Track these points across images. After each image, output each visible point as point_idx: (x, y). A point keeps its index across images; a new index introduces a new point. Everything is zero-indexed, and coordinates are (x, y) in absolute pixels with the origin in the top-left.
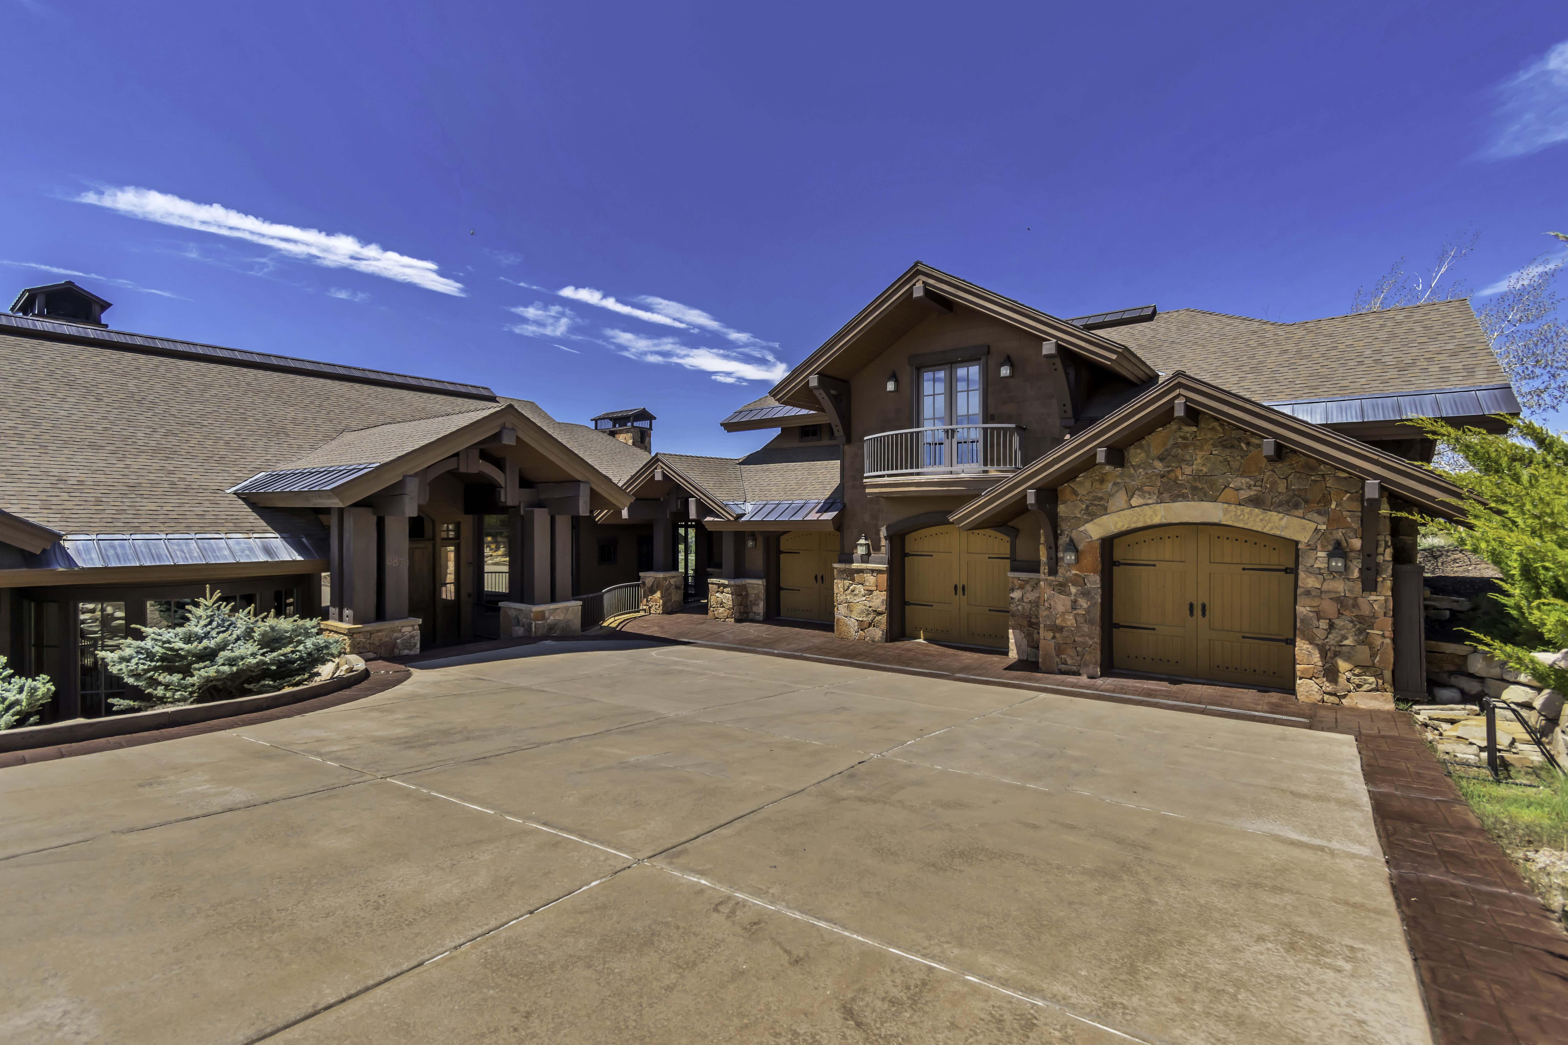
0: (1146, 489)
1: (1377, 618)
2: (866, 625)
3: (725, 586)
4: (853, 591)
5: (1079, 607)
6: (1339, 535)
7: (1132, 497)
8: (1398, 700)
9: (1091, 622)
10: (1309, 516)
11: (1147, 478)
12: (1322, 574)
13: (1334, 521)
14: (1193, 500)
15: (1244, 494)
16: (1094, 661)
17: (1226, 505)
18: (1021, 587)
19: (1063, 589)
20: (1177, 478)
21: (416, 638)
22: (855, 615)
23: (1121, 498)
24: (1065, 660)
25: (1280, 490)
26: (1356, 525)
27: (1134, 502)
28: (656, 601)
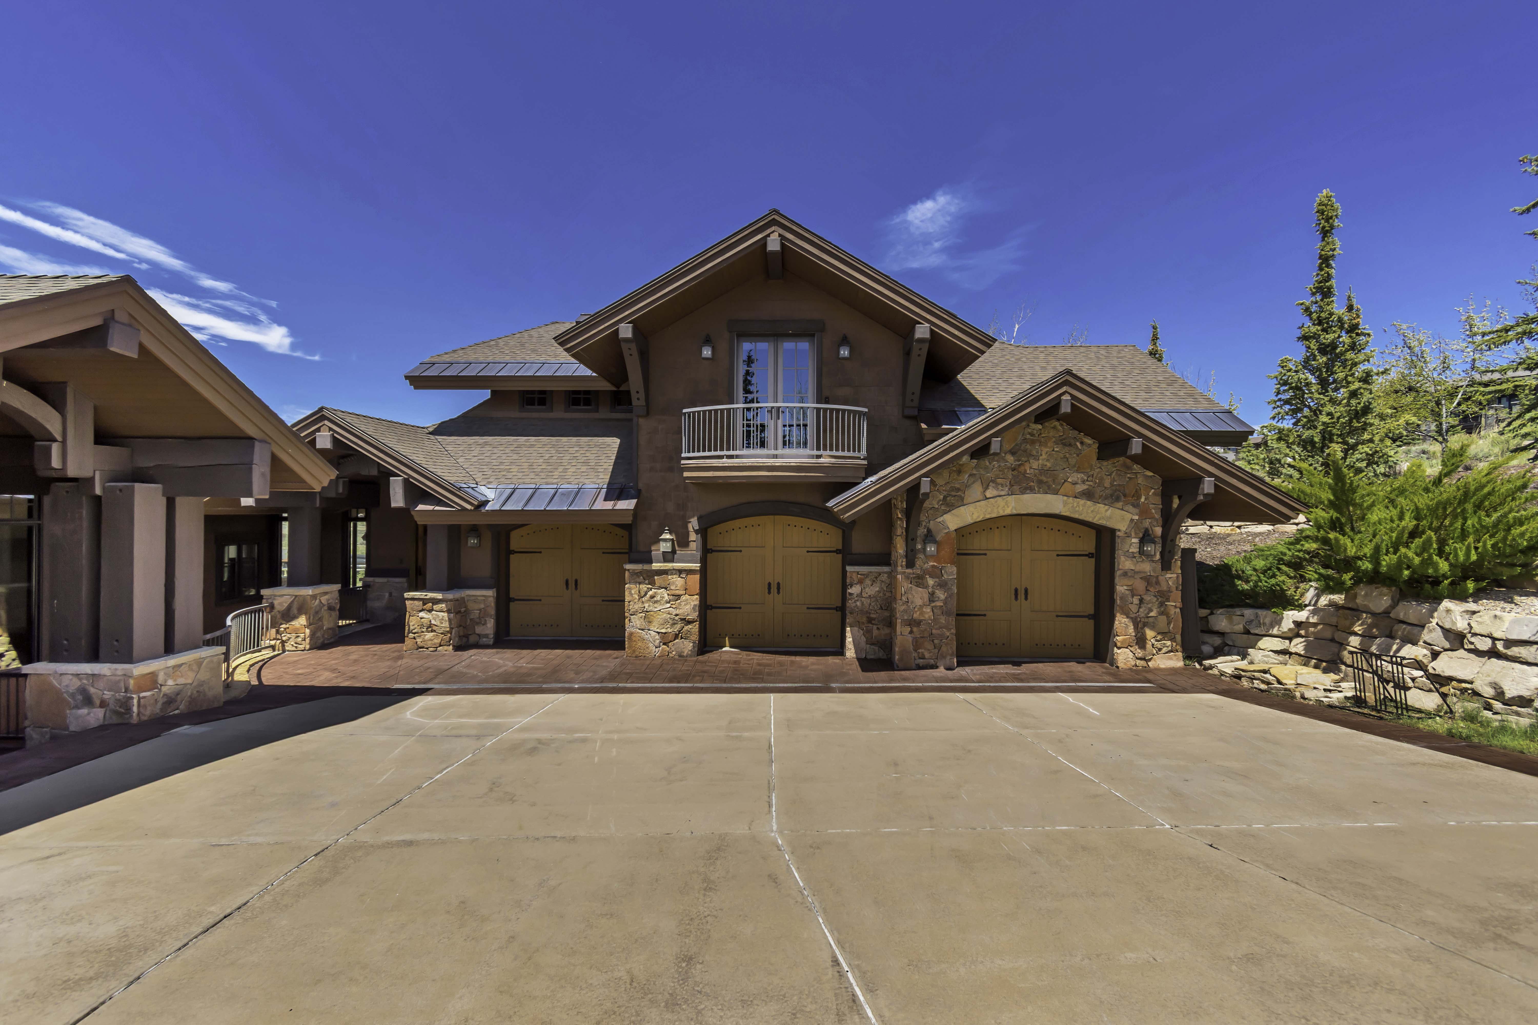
0: (999, 481)
1: (1172, 592)
2: (671, 637)
3: (435, 602)
4: (652, 597)
5: (937, 599)
6: (1147, 523)
7: (987, 488)
8: (1187, 657)
9: (948, 613)
10: (1126, 508)
11: (1000, 471)
12: (1135, 557)
13: (1144, 513)
14: (1039, 492)
15: (1080, 488)
16: (950, 652)
17: (1065, 498)
18: (860, 582)
19: (920, 581)
20: (1026, 471)
22: (655, 627)
23: (976, 490)
24: (923, 655)
25: (1105, 485)
26: (1158, 516)
27: (989, 494)
28: (296, 631)
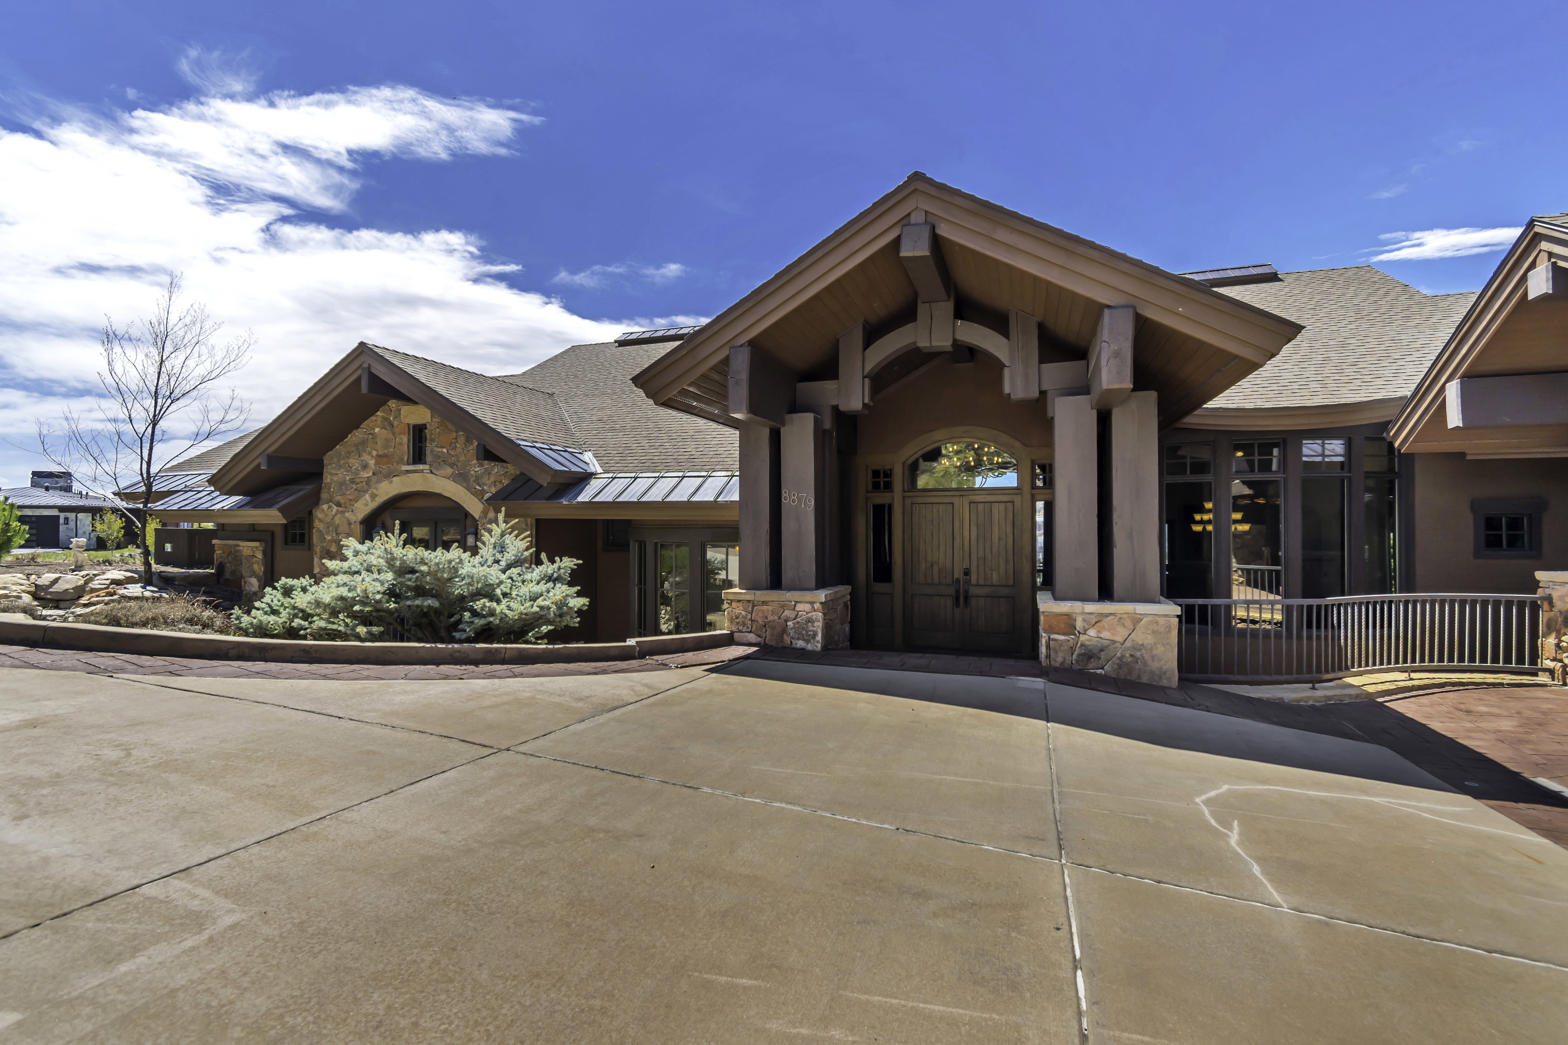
21: (816, 624)
